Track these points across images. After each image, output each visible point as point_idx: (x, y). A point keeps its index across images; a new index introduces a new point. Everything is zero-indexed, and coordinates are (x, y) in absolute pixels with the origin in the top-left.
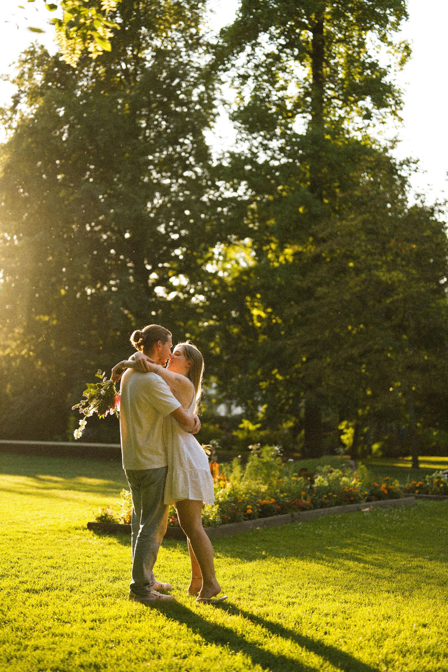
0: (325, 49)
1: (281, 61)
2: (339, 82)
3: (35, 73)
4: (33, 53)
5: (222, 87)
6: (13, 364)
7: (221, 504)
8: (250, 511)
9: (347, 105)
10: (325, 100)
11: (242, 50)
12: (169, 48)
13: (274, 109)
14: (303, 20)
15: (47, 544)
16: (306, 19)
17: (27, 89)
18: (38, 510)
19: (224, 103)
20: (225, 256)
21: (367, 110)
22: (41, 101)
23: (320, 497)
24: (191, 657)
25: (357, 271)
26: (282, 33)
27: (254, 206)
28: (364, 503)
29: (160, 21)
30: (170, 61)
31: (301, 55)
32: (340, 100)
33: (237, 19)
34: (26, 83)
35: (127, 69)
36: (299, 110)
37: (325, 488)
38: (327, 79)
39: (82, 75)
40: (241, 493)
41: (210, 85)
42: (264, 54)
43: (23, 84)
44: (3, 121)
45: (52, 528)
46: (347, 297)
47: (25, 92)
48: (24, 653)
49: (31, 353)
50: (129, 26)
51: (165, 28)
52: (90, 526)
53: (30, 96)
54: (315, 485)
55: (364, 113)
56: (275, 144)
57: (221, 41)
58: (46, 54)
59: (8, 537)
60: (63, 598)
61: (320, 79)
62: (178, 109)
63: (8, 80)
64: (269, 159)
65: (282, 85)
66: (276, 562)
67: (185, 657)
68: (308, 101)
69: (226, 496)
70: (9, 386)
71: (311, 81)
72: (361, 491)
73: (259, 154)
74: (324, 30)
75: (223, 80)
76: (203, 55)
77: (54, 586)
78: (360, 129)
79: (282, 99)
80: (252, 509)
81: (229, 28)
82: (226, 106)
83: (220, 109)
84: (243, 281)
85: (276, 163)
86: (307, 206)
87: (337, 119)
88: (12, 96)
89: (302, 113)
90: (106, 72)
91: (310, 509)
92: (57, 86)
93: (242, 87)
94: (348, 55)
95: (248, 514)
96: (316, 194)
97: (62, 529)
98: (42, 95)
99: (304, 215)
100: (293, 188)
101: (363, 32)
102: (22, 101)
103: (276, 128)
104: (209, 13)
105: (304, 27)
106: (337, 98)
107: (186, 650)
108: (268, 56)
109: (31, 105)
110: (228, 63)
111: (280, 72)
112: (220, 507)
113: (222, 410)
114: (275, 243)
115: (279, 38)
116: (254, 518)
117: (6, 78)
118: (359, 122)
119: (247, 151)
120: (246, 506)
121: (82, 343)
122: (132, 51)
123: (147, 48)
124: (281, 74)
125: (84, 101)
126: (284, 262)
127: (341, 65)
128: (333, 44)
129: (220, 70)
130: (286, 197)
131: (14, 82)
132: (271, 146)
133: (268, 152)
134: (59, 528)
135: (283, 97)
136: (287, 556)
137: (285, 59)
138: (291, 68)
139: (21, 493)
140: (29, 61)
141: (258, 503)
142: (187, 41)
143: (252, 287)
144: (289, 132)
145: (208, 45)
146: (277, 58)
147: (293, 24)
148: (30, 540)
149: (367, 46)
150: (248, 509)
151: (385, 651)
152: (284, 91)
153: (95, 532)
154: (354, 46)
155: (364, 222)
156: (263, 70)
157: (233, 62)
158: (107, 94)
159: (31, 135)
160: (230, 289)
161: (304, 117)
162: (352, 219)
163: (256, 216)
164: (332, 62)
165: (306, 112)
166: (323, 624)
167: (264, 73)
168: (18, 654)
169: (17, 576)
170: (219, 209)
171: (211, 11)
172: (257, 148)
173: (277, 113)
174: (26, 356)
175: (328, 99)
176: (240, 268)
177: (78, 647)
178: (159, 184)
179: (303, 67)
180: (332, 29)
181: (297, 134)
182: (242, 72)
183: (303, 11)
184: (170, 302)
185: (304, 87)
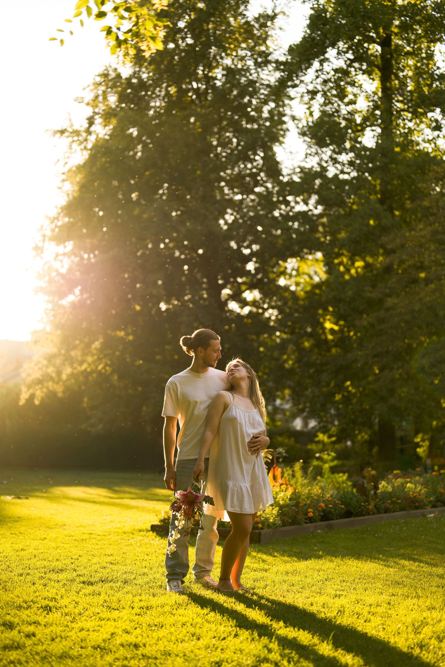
0: (394, 62)
1: (350, 75)
2: (409, 94)
3: (109, 95)
4: (106, 75)
5: (292, 103)
6: (90, 378)
7: (281, 507)
8: (311, 514)
9: (417, 117)
10: (395, 113)
11: (310, 65)
12: (239, 66)
13: (343, 123)
14: (371, 34)
15: (110, 544)
16: (374, 33)
17: (101, 111)
18: (107, 516)
19: (294, 118)
20: (297, 270)
21: (436, 121)
22: (114, 121)
23: (383, 503)
24: (229, 638)
25: (427, 281)
26: (349, 48)
27: (325, 220)
28: (429, 509)
29: (230, 40)
30: (240, 79)
31: (369, 69)
32: (409, 112)
33: (304, 36)
34: (101, 105)
35: (198, 88)
36: (368, 123)
37: (390, 493)
38: (396, 92)
39: (154, 96)
40: (304, 497)
41: (280, 101)
42: (332, 69)
43: (97, 106)
44: (78, 142)
45: (116, 530)
46: (417, 307)
47: (99, 113)
48: (69, 634)
49: (107, 368)
50: (200, 46)
51: (235, 47)
52: (154, 528)
53: (104, 117)
54: (379, 491)
55: (434, 124)
56: (344, 158)
57: (289, 57)
58: (119, 76)
59: (73, 538)
60: (116, 589)
61: (389, 92)
62: (249, 126)
63: (82, 102)
64: (338, 172)
65: (352, 100)
66: (331, 561)
67: (224, 639)
68: (377, 115)
69: (288, 500)
70: (86, 399)
71: (380, 94)
72: (426, 497)
73: (329, 168)
74: (393, 43)
75: (292, 96)
76: (272, 73)
77: (109, 579)
78: (429, 141)
79: (351, 113)
80: (313, 513)
81: (297, 46)
82: (296, 122)
83: (290, 125)
84: (316, 294)
85: (346, 177)
86: (377, 218)
87: (406, 131)
88: (86, 118)
89: (371, 126)
90: (177, 92)
91: (374, 514)
92: (130, 107)
93: (311, 102)
94: (417, 68)
95: (309, 518)
96: (386, 207)
97: (126, 531)
98: (115, 115)
99: (374, 227)
100: (363, 201)
101: (432, 44)
102: (96, 122)
103: (345, 142)
104: (278, 31)
105: (371, 40)
106: (408, 111)
107: (226, 633)
108: (336, 71)
109: (105, 126)
110: (297, 79)
111: (349, 86)
112: (279, 510)
113: (298, 424)
114: (346, 256)
115: (347, 52)
116: (315, 521)
117: (81, 100)
118: (429, 133)
119: (316, 166)
120: (307, 509)
121: (158, 357)
122: (203, 71)
123: (217, 67)
124: (349, 89)
125: (157, 121)
126: (355, 275)
127: (410, 78)
128: (402, 57)
129: (289, 87)
130: (356, 210)
131: (88, 104)
132: (340, 160)
133: (338, 165)
134: (124, 531)
135: (352, 111)
136: (343, 556)
137: (353, 73)
138: (360, 83)
139: (94, 502)
140: (103, 83)
141: (320, 507)
142: (256, 60)
143: (324, 299)
144: (358, 146)
145: (277, 62)
146: (345, 73)
147: (361, 38)
148: (94, 540)
149: (436, 58)
150: (309, 512)
151: (422, 636)
152: (353, 105)
153: (157, 534)
154: (423, 58)
155: (435, 233)
156: (331, 85)
157: (302, 78)
158: (179, 114)
159: (104, 154)
160: (301, 303)
161: (373, 130)
162: (421, 230)
163: (327, 229)
164: (401, 74)
165: (375, 126)
166: (365, 613)
167: (332, 88)
168: (63, 635)
169: (75, 570)
170: (290, 224)
171: (281, 29)
172: (326, 162)
173: (346, 128)
174: (103, 371)
175: (397, 111)
176: (312, 282)
177: (121, 629)
178: (231, 200)
179: (371, 81)
180: (400, 43)
181: (367, 147)
182: (311, 87)
183: (370, 25)
184: (243, 317)
185: (373, 101)
